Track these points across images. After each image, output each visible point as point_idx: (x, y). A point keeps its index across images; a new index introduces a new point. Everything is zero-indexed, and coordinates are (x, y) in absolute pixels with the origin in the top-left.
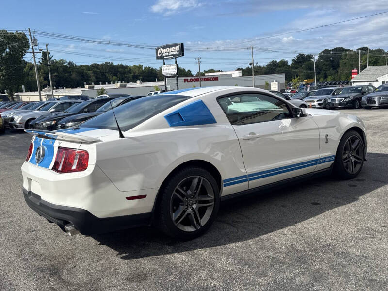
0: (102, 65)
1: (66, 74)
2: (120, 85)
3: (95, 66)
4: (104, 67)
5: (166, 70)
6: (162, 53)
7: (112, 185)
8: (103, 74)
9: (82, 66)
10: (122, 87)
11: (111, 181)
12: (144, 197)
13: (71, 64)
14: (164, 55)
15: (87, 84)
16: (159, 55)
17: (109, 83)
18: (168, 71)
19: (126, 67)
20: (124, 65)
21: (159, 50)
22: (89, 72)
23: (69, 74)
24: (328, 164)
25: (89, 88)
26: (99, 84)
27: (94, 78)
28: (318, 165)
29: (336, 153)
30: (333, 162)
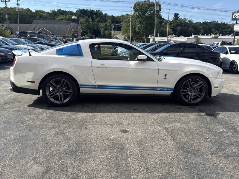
0: (211, 22)
1: (186, 28)
2: (214, 37)
3: (205, 23)
4: (211, 24)
5: (237, 28)
6: (236, 15)
7: (21, 75)
8: (210, 29)
9: (197, 23)
10: (215, 38)
11: (21, 73)
12: (34, 82)
13: (190, 21)
14: (237, 17)
15: (194, 35)
16: (234, 17)
17: (207, 35)
18: (237, 29)
19: (227, 25)
20: (226, 23)
21: (235, 14)
22: (200, 27)
23: (188, 28)
24: (169, 93)
25: (195, 37)
26: (204, 35)
27: (203, 31)
28: (156, 91)
29: (175, 87)
30: (172, 92)
